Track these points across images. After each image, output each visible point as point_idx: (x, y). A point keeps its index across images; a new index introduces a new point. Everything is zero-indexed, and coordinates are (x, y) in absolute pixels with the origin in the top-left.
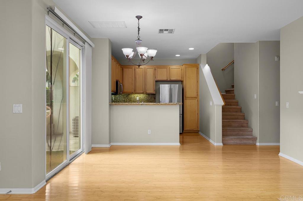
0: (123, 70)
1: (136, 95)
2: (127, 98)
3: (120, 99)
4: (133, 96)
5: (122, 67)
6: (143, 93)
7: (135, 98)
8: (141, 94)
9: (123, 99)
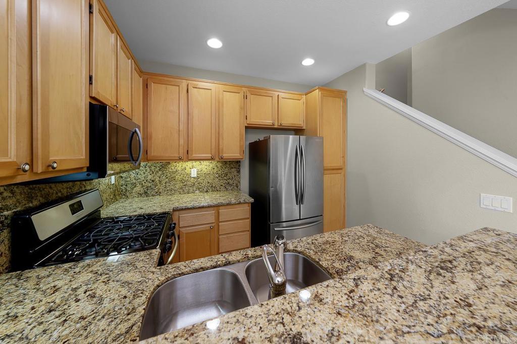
0: (146, 86)
1: (189, 164)
2: (160, 172)
3: (139, 176)
4: (180, 166)
5: (146, 77)
6: (212, 159)
7: (188, 171)
8: (202, 162)
9: (150, 177)
